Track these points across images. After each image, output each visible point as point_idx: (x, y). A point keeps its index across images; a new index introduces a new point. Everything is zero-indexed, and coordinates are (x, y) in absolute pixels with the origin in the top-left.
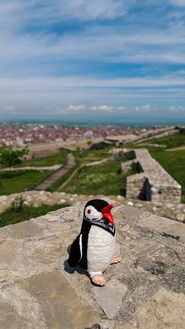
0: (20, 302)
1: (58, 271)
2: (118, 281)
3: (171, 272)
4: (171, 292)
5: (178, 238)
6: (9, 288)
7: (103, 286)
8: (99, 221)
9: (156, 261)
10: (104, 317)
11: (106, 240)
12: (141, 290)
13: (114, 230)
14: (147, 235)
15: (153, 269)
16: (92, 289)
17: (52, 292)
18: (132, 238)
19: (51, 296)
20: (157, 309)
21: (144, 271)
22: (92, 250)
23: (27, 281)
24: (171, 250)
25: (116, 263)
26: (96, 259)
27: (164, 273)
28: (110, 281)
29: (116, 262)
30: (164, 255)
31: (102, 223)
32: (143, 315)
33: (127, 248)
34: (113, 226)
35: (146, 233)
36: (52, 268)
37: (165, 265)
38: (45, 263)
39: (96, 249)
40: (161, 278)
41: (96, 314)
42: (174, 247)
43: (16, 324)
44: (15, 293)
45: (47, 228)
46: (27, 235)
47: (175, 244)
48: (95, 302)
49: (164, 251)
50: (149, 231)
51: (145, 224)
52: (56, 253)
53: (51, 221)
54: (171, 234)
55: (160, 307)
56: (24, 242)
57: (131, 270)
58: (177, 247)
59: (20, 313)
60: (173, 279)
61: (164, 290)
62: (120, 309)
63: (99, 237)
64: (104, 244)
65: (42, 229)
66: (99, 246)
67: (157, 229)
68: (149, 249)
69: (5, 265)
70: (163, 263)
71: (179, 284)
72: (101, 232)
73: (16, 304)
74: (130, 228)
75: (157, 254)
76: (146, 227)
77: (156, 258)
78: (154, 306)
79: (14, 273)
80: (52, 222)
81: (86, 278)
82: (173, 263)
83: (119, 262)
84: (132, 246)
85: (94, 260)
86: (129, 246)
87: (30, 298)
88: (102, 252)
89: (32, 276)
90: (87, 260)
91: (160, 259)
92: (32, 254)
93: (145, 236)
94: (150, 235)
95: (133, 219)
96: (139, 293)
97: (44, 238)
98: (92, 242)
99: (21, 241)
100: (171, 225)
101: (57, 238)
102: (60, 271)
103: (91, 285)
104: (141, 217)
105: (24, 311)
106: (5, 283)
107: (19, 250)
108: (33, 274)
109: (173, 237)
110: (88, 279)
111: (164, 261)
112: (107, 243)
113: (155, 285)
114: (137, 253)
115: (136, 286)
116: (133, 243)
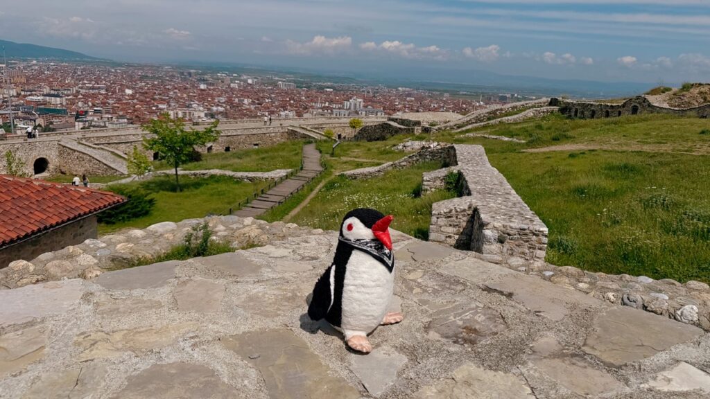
0: (224, 366)
1: (289, 328)
2: (393, 349)
3: (488, 343)
4: (482, 369)
5: (510, 295)
6: (205, 347)
7: (367, 353)
8: (367, 243)
9: (465, 326)
10: (364, 394)
11: (376, 277)
12: (431, 363)
13: (391, 262)
14: (453, 287)
15: (456, 337)
16: (348, 357)
17: (279, 357)
18: (425, 291)
19: (277, 363)
20: (454, 389)
21: (440, 339)
22: (351, 291)
23: (236, 339)
24: (494, 312)
25: (391, 324)
26: (357, 307)
27: (476, 343)
28: (379, 349)
29: (393, 322)
30: (480, 318)
31: (371, 247)
32: (431, 396)
33: (415, 304)
34: (390, 256)
35: (451, 284)
36: (279, 323)
37: (478, 332)
38: (267, 316)
39: (359, 290)
40: (470, 349)
41: (351, 389)
42: (500, 309)
43: (219, 392)
44: (216, 354)
45: (269, 266)
46: (232, 274)
47: (503, 304)
48: (351, 375)
49: (480, 313)
50: (458, 282)
51: (452, 270)
52: (286, 303)
53: (275, 256)
54: (499, 289)
55: (461, 387)
56: (227, 283)
57: (418, 336)
58: (506, 308)
59: (226, 380)
60: (489, 352)
61: (471, 366)
62: (392, 386)
63: (364, 270)
64: (373, 284)
65: (260, 267)
66: (363, 286)
67: (475, 280)
68: (454, 308)
69: (195, 315)
70: (475, 330)
71: (498, 359)
72: (369, 263)
73: (219, 368)
74: (424, 275)
75: (468, 316)
76: (453, 275)
77: (465, 321)
78: (451, 386)
79: (211, 326)
80: (277, 258)
81: (337, 342)
82: (495, 330)
83: (397, 323)
84: (423, 302)
85: (354, 308)
86: (417, 301)
87: (241, 362)
88: (367, 296)
89: (243, 333)
90: (341, 308)
91: (472, 324)
92: (243, 302)
93: (449, 288)
94: (460, 287)
95: (430, 262)
96: (428, 367)
97: (263, 281)
98: (351, 278)
99: (222, 281)
100: (501, 275)
101: (288, 282)
102: (293, 329)
103: (347, 352)
104: (447, 259)
105: (233, 377)
106: (197, 340)
107: (219, 295)
108: (246, 330)
109: (501, 293)
110: (341, 343)
111: (477, 327)
112: (378, 283)
113: (457, 357)
114: (431, 312)
115: (423, 357)
116: (425, 297)
